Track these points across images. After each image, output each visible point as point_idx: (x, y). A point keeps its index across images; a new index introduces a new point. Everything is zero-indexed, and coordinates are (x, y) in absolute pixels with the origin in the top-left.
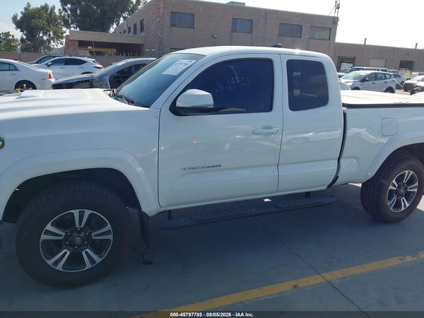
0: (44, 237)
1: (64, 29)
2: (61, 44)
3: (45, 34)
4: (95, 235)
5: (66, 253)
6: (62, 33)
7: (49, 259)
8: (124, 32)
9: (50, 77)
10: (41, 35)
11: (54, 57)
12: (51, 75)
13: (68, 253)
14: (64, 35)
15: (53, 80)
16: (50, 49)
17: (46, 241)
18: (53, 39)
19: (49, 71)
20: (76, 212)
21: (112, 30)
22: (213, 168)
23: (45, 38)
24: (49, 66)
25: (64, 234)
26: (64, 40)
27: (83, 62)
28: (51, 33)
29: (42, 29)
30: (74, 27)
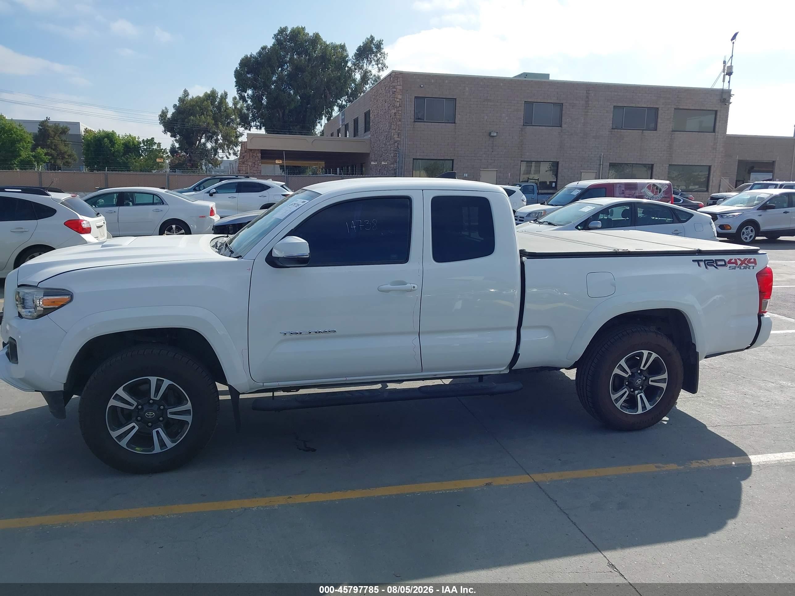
0: (112, 402)
1: (241, 129)
2: (235, 154)
3: (209, 139)
4: (172, 413)
5: (134, 427)
6: (237, 137)
7: (113, 430)
8: (339, 131)
9: (212, 213)
10: (203, 140)
11: (221, 180)
12: (214, 209)
13: (137, 428)
14: (240, 139)
15: (216, 219)
16: (216, 163)
17: (114, 408)
18: (221, 146)
19: (211, 204)
20: (153, 380)
21: (319, 129)
22: (324, 334)
23: (209, 145)
24: (211, 195)
25: (135, 404)
26: (239, 148)
27: (265, 188)
28: (219, 137)
29: (205, 131)
30: (257, 127)
